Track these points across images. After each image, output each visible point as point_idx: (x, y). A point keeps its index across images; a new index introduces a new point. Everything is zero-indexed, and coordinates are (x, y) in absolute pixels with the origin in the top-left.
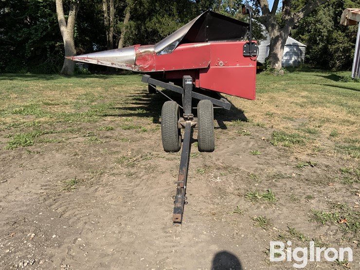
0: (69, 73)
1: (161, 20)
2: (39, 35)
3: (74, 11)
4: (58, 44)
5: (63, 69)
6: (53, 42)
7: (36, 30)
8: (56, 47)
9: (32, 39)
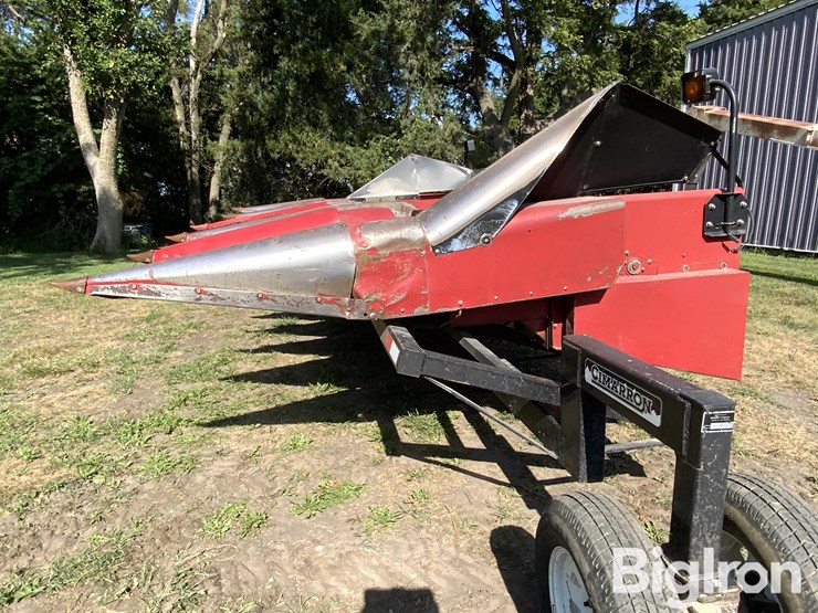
0: (108, 250)
1: (299, 136)
2: (39, 172)
3: (114, 120)
4: (84, 188)
5: (93, 244)
6: (73, 185)
7: (31, 161)
8: (78, 194)
9: (22, 180)
